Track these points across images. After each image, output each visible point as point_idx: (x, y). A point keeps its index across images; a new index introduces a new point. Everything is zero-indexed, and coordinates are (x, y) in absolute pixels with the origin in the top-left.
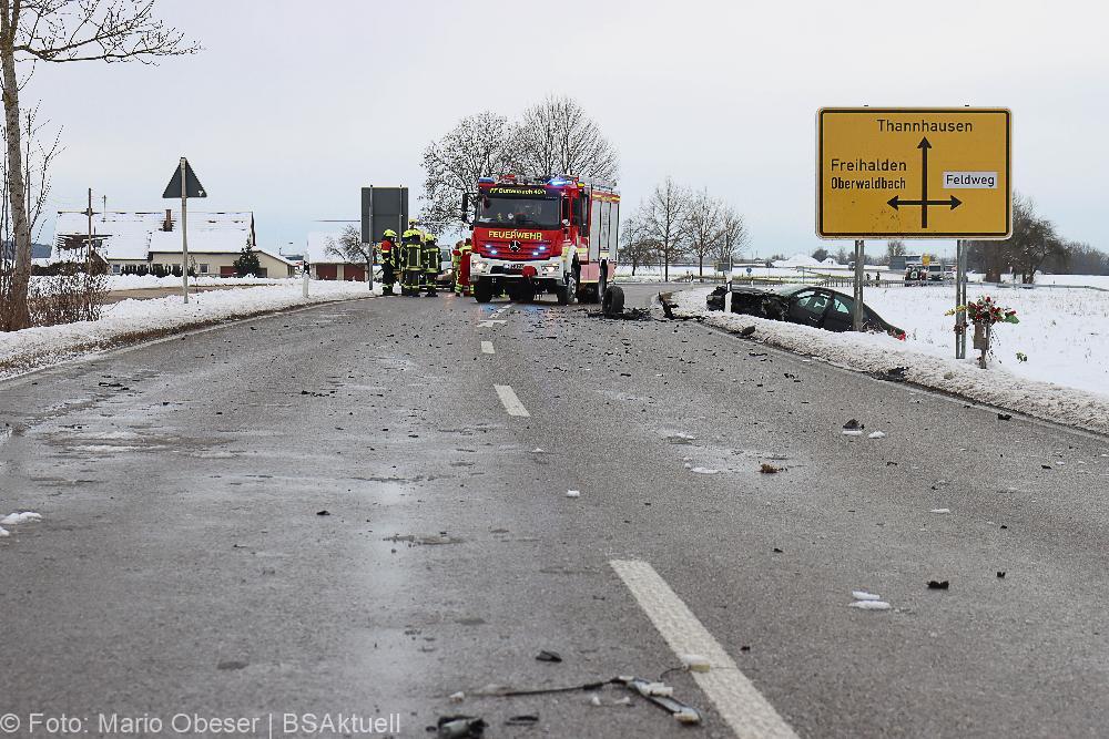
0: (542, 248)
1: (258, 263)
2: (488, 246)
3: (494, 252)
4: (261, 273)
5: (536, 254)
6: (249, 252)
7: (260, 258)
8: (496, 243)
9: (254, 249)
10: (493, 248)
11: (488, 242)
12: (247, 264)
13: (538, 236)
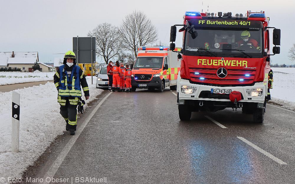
0: (248, 75)
1: (39, 67)
2: (197, 73)
3: (202, 78)
4: (40, 70)
5: (241, 80)
6: (37, 64)
7: (40, 65)
8: (204, 70)
9: (38, 62)
10: (201, 74)
11: (197, 69)
12: (36, 67)
13: (244, 63)
